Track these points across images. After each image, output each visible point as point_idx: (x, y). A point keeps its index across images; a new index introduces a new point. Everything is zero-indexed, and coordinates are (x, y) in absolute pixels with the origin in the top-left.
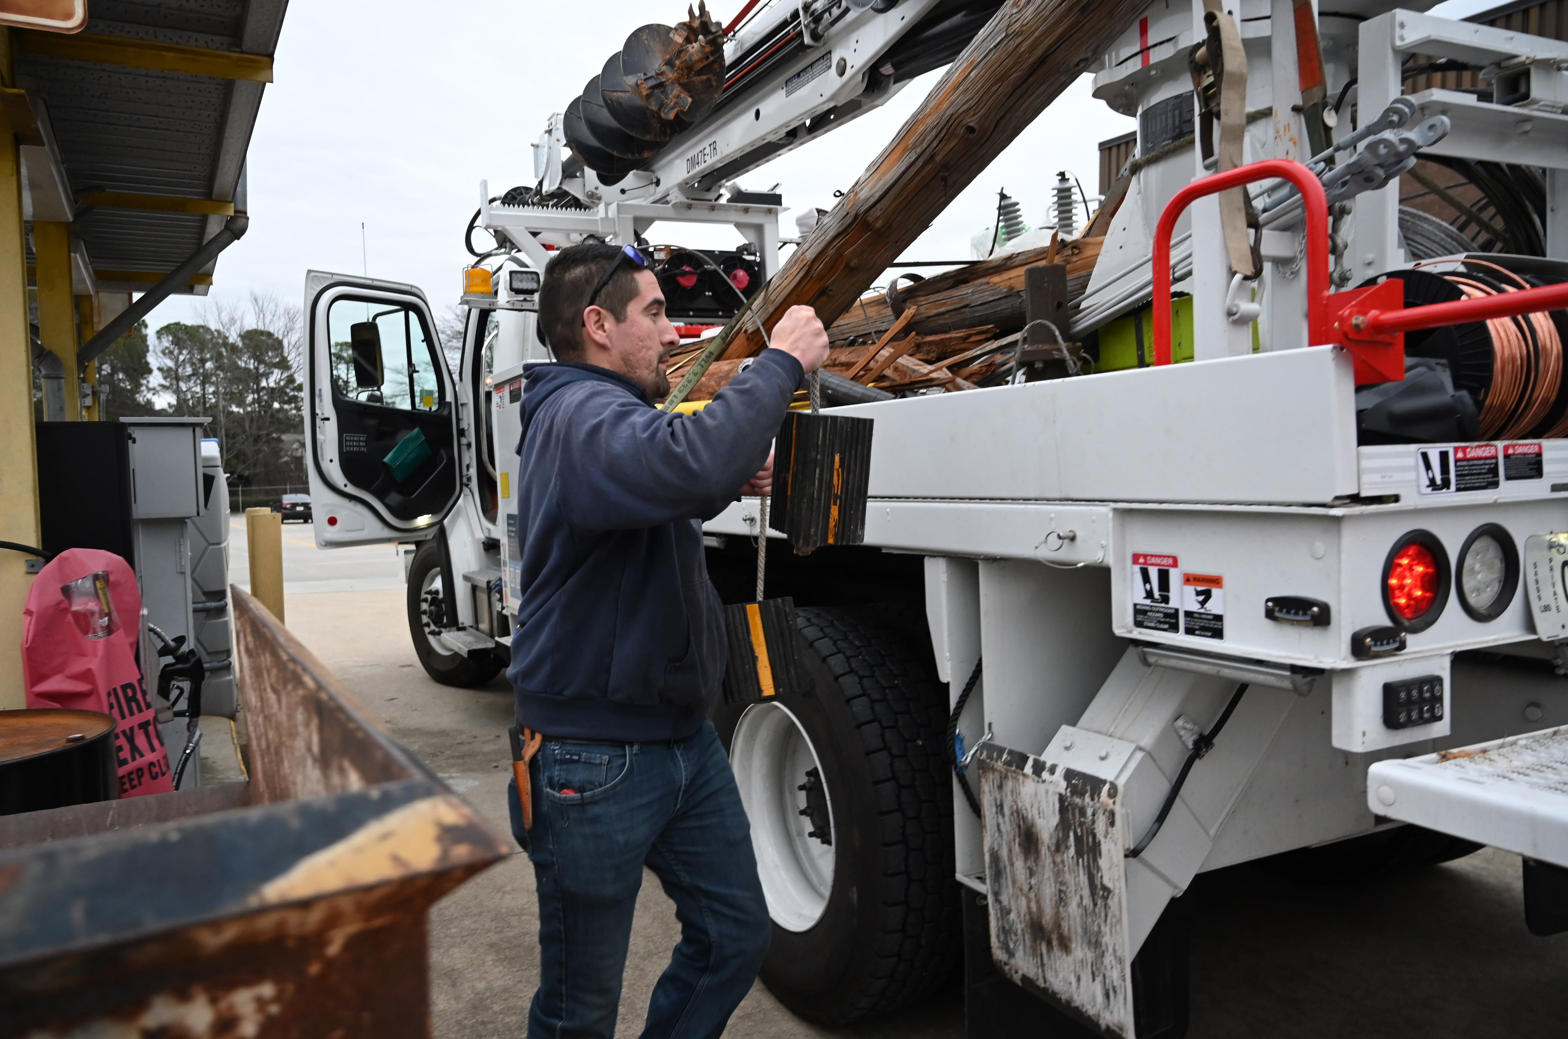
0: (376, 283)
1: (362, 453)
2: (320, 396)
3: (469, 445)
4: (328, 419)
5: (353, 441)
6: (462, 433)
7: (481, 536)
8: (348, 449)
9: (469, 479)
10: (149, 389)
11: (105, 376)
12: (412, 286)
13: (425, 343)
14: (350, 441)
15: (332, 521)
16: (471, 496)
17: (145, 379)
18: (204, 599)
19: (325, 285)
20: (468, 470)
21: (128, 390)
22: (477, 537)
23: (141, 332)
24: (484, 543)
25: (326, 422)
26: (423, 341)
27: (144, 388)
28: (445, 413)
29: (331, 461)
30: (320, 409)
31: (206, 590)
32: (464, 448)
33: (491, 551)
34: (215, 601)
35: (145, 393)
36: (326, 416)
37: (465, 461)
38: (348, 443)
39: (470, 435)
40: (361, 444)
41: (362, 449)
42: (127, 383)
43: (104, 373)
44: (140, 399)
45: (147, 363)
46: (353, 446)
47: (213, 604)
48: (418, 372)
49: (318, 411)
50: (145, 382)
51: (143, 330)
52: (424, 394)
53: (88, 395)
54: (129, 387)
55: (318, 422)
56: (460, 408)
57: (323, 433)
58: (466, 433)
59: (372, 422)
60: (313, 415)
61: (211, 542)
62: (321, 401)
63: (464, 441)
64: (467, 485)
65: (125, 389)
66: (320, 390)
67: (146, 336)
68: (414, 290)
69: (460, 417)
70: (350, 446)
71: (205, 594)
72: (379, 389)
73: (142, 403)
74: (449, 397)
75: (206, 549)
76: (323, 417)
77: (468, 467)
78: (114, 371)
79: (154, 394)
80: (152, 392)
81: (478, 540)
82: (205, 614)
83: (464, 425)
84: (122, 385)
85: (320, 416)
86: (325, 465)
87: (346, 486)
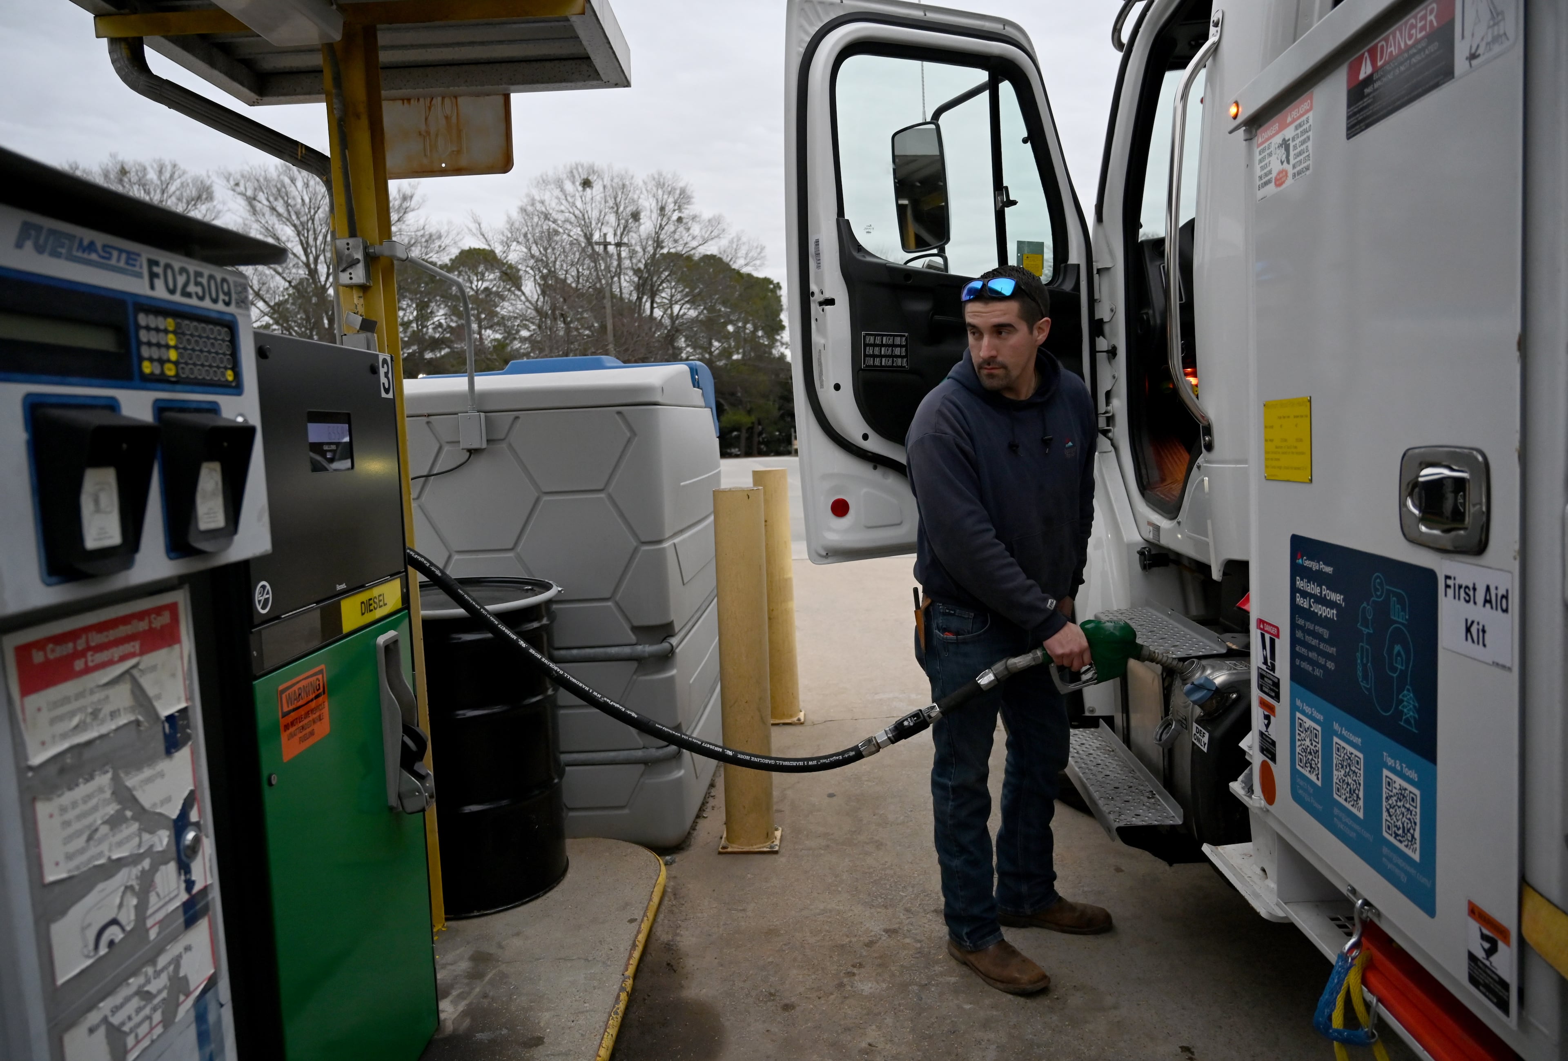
0: (931, 16)
1: (900, 370)
2: (818, 254)
3: (1112, 353)
4: (830, 302)
5: (881, 345)
6: (1098, 328)
7: (1134, 536)
8: (870, 361)
9: (1110, 420)
10: (782, 344)
11: (748, 334)
12: (1005, 22)
13: (1029, 145)
14: (874, 345)
15: (840, 508)
16: (1113, 453)
17: (778, 334)
18: (633, 638)
19: (826, 20)
20: (1108, 403)
21: (766, 345)
22: (1126, 538)
23: (776, 294)
24: (1141, 553)
25: (828, 308)
26: (1025, 141)
27: (778, 344)
28: (1068, 286)
29: (837, 387)
30: (819, 283)
31: (636, 624)
32: (1102, 358)
33: (1155, 570)
34: (651, 644)
35: (779, 348)
36: (828, 295)
37: (1104, 386)
38: (870, 351)
39: (1115, 334)
40: (897, 351)
41: (899, 362)
42: (765, 339)
43: (747, 331)
44: (775, 352)
45: (781, 321)
46: (881, 356)
47: (647, 649)
48: (1014, 203)
49: (813, 287)
50: (778, 337)
51: (778, 291)
52: (1026, 249)
53: (358, 261)
54: (766, 343)
55: (814, 308)
56: (1096, 277)
57: (822, 332)
58: (1107, 328)
59: (920, 306)
60: (805, 295)
61: (643, 540)
62: (819, 266)
63: (1102, 344)
64: (1105, 433)
65: (763, 344)
66: (817, 242)
67: (781, 296)
68: (1010, 31)
69: (1096, 296)
70: (874, 356)
71: (635, 629)
72: (941, 253)
73: (777, 356)
74: (1075, 256)
75: (636, 550)
76: (821, 298)
77: (1108, 395)
78: (756, 329)
79: (786, 348)
80: (784, 346)
81: (1129, 546)
82: (635, 665)
83: (1103, 312)
84: (761, 341)
85: (818, 297)
86: (826, 394)
87: (865, 437)
